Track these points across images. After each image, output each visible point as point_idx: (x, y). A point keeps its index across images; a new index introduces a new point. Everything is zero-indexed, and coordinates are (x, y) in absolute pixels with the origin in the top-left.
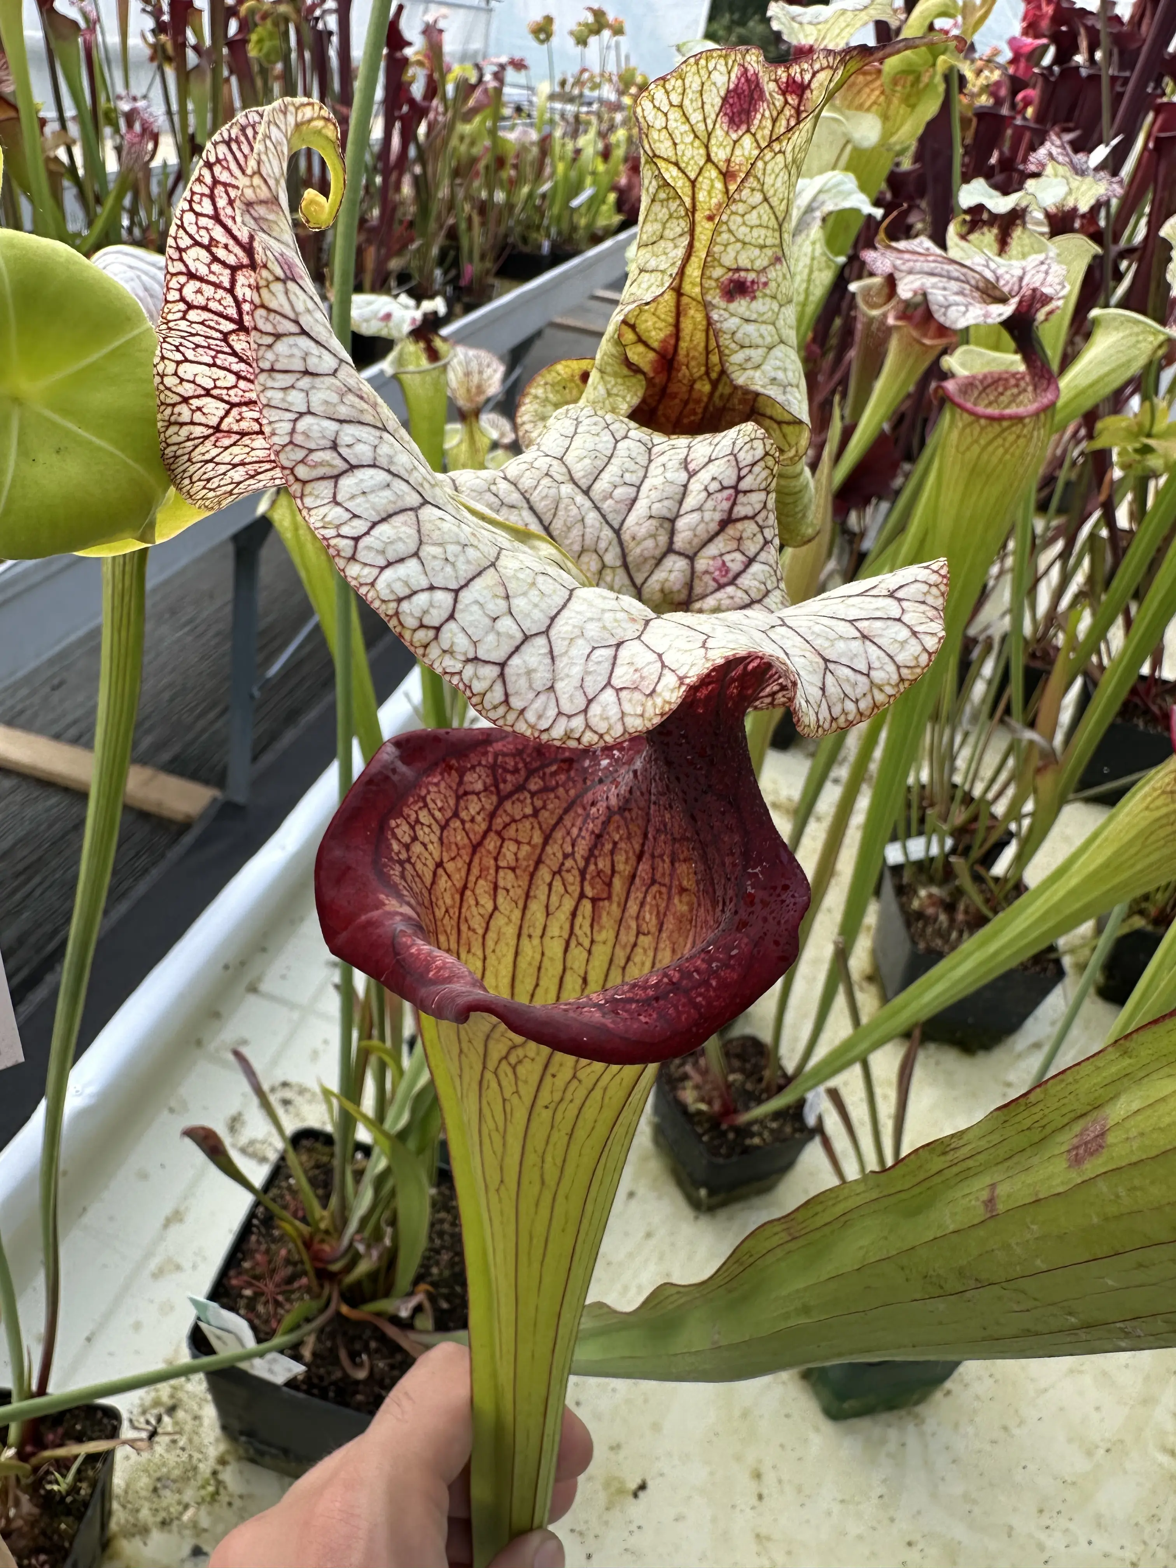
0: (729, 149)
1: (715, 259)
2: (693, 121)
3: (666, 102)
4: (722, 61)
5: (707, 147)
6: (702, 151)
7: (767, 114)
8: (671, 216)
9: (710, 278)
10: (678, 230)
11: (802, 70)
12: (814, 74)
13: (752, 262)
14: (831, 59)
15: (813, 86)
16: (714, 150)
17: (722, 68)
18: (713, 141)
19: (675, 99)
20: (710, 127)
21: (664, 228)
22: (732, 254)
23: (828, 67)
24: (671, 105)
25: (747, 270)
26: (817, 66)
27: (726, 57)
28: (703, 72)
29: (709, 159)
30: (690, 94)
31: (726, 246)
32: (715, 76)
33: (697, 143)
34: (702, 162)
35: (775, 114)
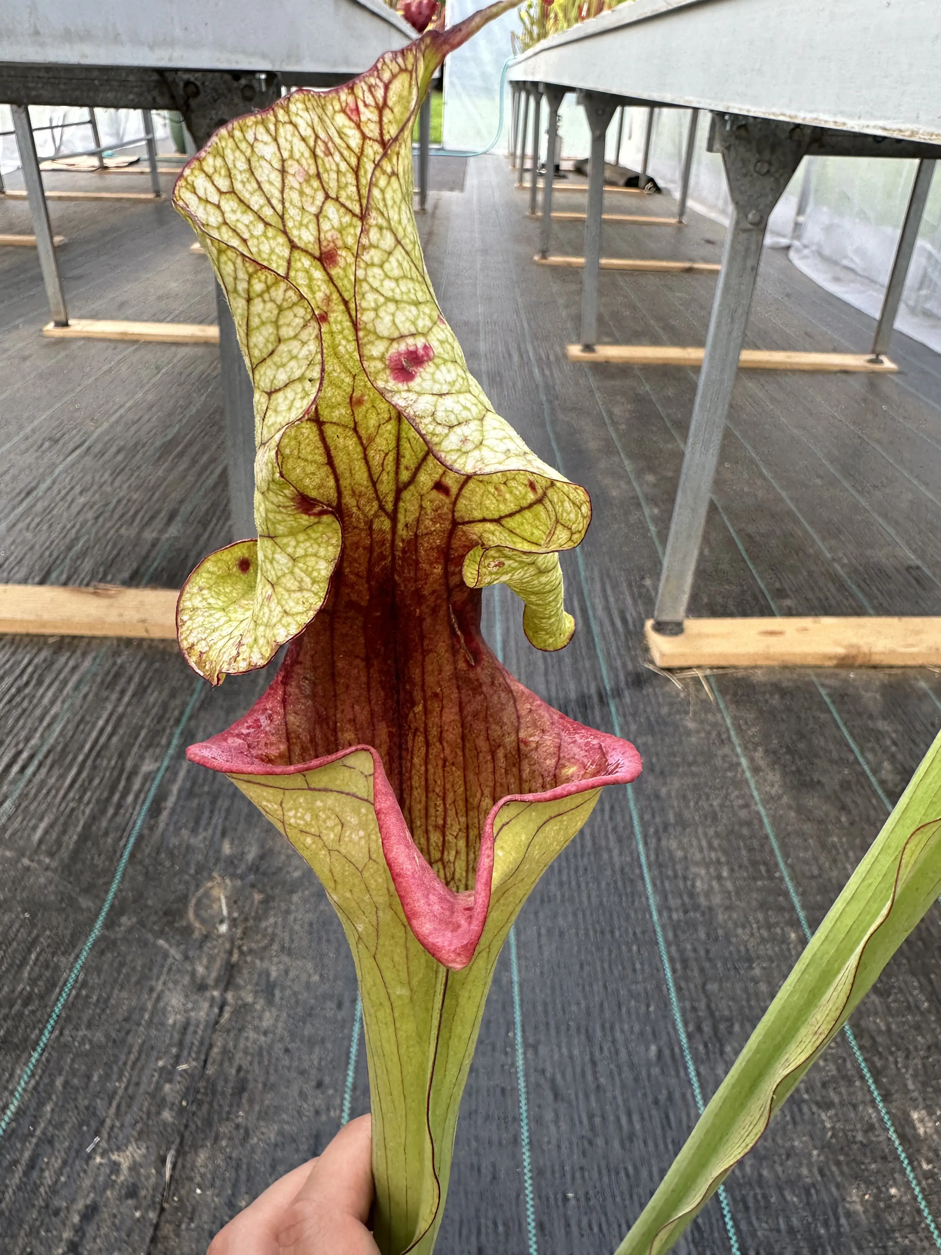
0: (313, 227)
1: (369, 332)
2: (256, 208)
3: (211, 189)
4: (261, 129)
5: (285, 233)
6: (281, 239)
7: (343, 166)
8: (281, 309)
9: (372, 358)
10: (299, 321)
11: (370, 87)
12: (387, 87)
13: (414, 323)
14: (400, 60)
15: (390, 103)
16: (294, 233)
17: (263, 136)
18: (290, 224)
19: (224, 184)
20: (279, 207)
21: (278, 327)
22: (387, 319)
23: (402, 70)
24: (221, 193)
25: (413, 335)
26: (386, 76)
27: (263, 122)
28: (243, 146)
29: (293, 246)
30: (239, 177)
31: (376, 310)
32: (259, 147)
33: (271, 232)
34: (286, 253)
35: (353, 161)
